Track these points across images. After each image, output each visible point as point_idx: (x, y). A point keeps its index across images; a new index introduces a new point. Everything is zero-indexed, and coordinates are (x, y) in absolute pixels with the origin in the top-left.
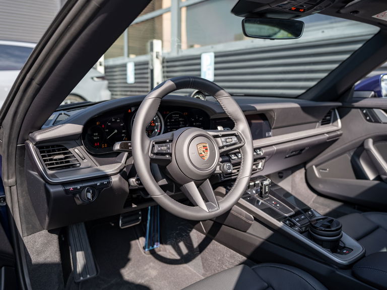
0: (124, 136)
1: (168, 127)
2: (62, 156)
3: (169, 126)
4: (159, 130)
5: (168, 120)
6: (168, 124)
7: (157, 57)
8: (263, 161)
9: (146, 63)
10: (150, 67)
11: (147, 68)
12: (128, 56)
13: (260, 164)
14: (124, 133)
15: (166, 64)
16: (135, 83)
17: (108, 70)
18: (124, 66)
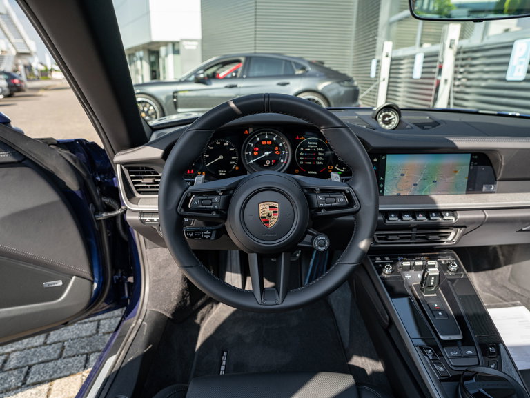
0: (233, 164)
1: (301, 158)
2: (151, 181)
3: (301, 156)
4: (285, 161)
5: (302, 149)
6: (301, 154)
7: (450, 47)
8: (460, 231)
9: (436, 55)
10: (440, 59)
11: (436, 61)
12: (421, 45)
13: (453, 234)
14: (234, 160)
15: (461, 56)
16: (422, 78)
17: (394, 62)
18: (413, 57)
